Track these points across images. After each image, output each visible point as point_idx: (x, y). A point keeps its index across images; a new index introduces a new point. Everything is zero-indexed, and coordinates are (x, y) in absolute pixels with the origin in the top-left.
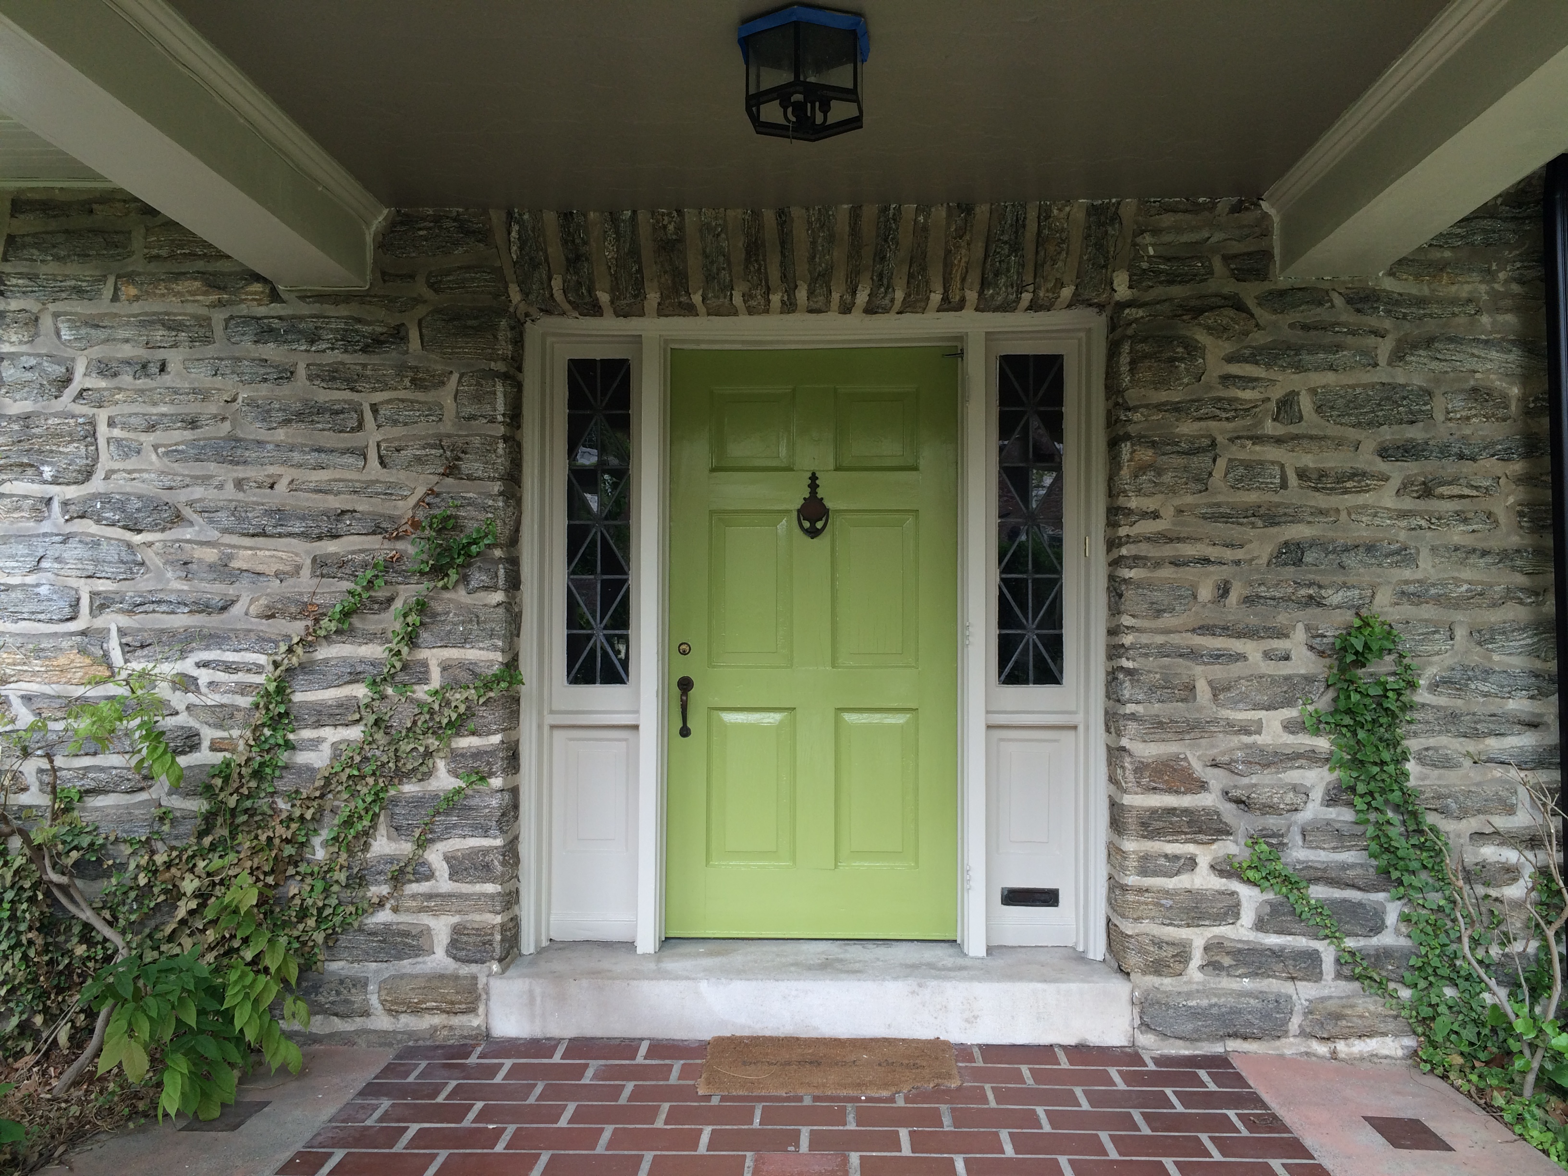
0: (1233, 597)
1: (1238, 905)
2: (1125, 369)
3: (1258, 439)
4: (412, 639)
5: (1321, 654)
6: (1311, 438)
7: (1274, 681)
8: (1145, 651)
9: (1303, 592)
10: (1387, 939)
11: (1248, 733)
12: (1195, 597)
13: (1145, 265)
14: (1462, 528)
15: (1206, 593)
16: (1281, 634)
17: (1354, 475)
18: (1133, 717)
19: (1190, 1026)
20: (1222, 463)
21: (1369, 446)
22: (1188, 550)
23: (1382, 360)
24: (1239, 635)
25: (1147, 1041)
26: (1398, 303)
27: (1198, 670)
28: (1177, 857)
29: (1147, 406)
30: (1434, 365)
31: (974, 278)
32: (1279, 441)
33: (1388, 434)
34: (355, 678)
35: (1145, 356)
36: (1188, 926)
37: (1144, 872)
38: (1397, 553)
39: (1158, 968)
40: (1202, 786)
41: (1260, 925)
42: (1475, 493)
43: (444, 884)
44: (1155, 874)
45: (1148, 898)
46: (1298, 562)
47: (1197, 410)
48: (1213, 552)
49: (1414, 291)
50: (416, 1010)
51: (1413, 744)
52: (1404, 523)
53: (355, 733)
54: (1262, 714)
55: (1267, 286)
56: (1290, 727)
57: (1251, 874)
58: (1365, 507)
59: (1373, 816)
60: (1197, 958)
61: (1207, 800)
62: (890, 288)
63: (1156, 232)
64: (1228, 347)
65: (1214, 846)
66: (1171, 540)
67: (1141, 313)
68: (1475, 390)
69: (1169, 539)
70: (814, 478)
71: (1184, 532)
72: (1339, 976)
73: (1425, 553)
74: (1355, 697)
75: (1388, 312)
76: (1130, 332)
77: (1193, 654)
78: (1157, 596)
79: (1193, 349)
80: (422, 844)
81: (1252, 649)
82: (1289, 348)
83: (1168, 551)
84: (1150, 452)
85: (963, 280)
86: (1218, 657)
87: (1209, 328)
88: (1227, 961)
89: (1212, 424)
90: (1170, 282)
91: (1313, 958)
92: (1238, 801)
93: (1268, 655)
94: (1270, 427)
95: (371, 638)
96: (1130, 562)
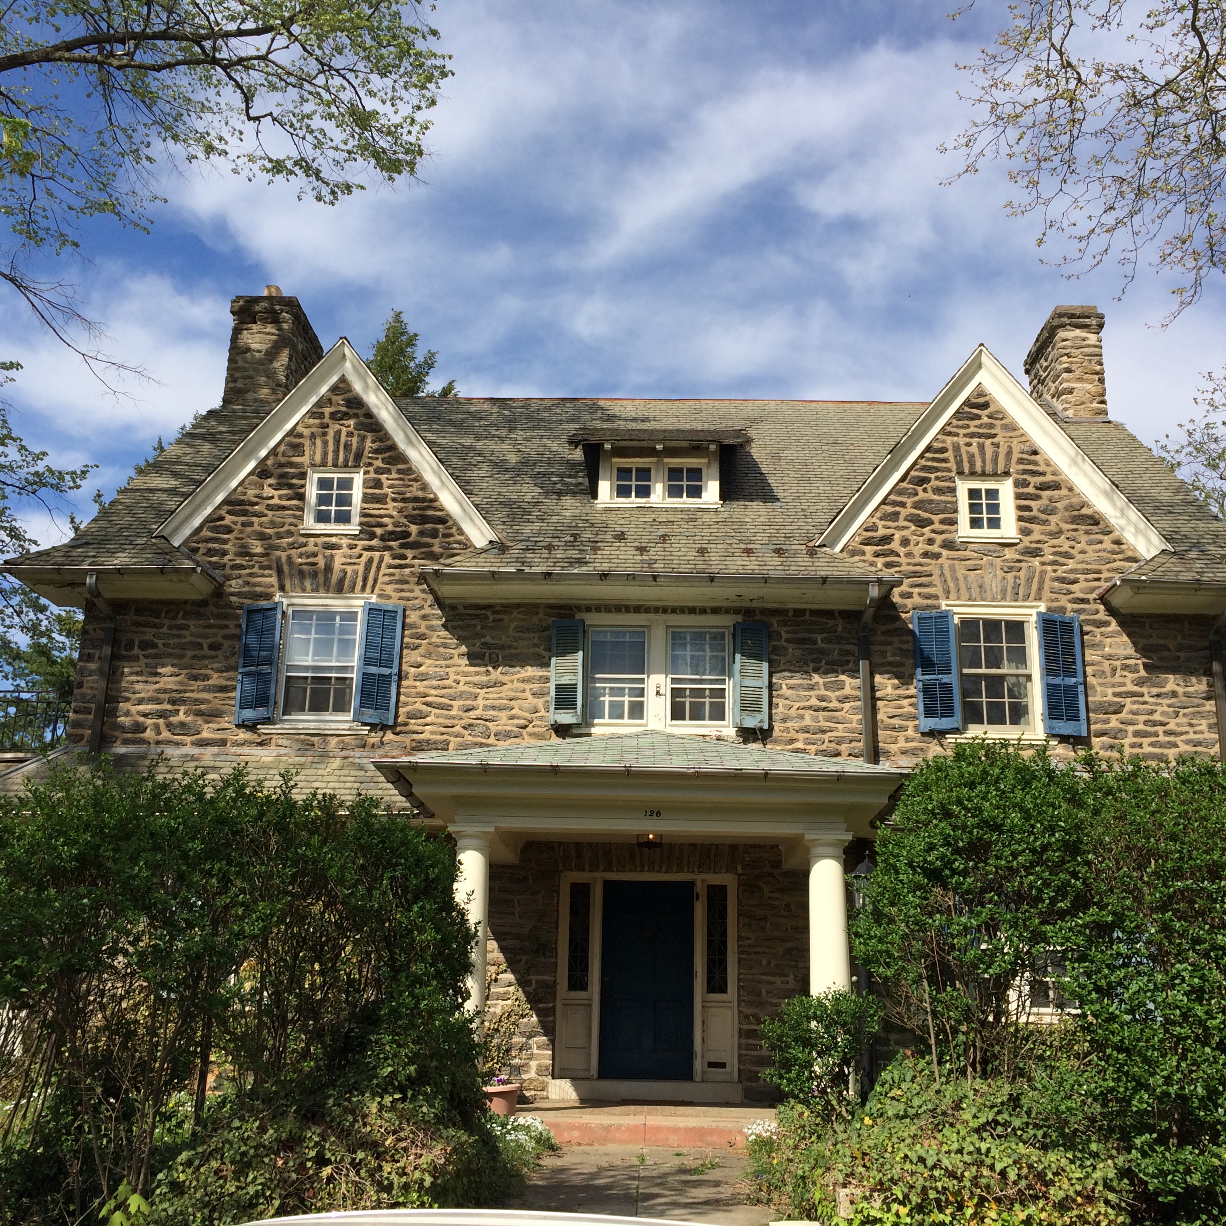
0: (772, 964)
2: (742, 894)
3: (779, 916)
5: (798, 982)
6: (795, 916)
7: (784, 990)
8: (747, 980)
9: (792, 963)
11: (777, 1006)
12: (761, 964)
13: (746, 863)
15: (764, 962)
16: (786, 976)
18: (744, 1001)
19: (759, 1097)
20: (769, 923)
22: (760, 949)
24: (774, 976)
25: (746, 1101)
27: (762, 986)
28: (756, 1045)
29: (747, 905)
31: (696, 866)
32: (786, 917)
35: (746, 891)
36: (760, 1066)
37: (748, 1050)
39: (750, 1080)
43: (534, 1051)
44: (752, 1050)
45: (749, 1058)
46: (791, 954)
47: (762, 907)
48: (766, 950)
50: (527, 1090)
53: (508, 1002)
54: (781, 1000)
55: (781, 870)
63: (749, 853)
64: (770, 888)
66: (754, 946)
67: (745, 877)
71: (758, 944)
76: (743, 883)
77: (759, 982)
78: (752, 963)
79: (760, 889)
80: (528, 1038)
81: (778, 980)
82: (788, 889)
83: (753, 950)
84: (748, 919)
85: (693, 867)
86: (768, 982)
87: (764, 883)
89: (766, 911)
90: (753, 869)
93: (782, 982)
94: (782, 913)
96: (744, 953)
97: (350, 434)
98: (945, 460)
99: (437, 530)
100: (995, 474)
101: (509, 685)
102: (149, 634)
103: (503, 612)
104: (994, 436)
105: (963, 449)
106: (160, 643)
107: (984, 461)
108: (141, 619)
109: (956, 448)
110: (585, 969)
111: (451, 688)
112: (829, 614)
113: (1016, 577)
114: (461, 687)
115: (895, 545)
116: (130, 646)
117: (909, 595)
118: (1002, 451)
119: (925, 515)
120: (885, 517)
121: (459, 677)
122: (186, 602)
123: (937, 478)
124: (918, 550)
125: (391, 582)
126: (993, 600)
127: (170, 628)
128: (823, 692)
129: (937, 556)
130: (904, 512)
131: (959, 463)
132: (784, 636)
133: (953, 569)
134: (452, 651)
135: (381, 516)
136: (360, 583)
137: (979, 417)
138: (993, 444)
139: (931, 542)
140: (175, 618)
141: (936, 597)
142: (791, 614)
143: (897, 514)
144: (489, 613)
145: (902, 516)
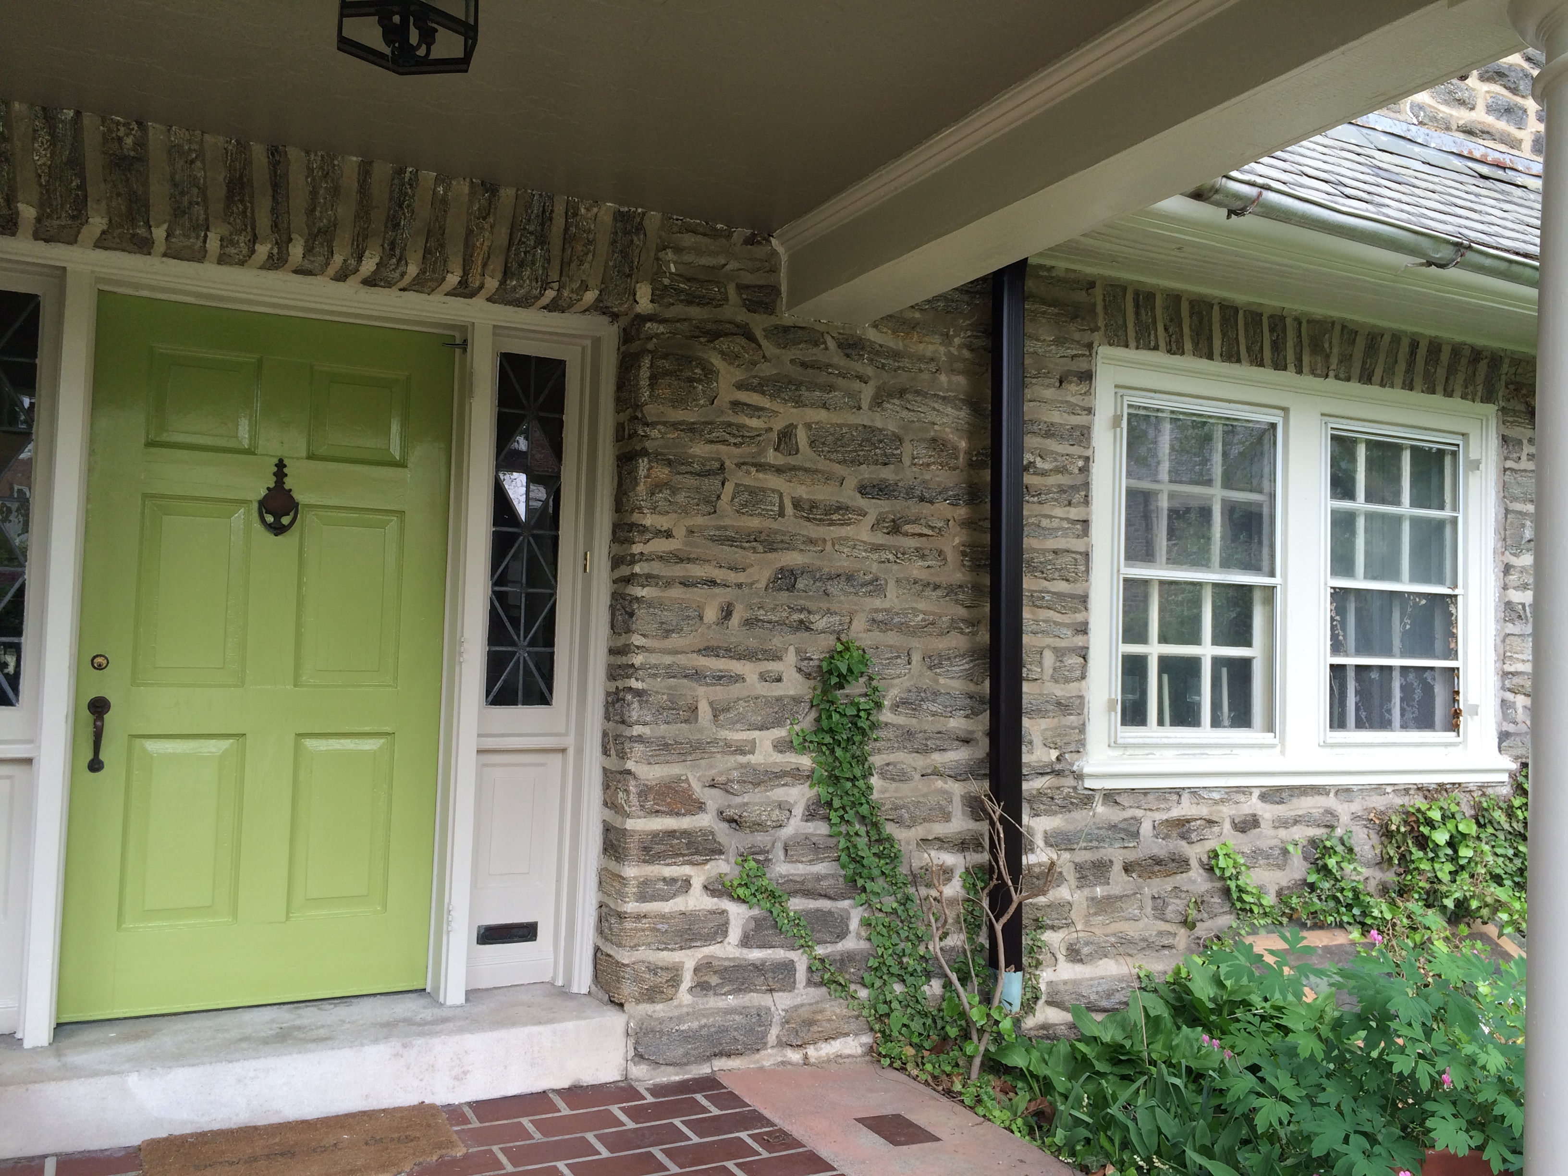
0: (735, 620)
1: (727, 923)
2: (644, 382)
3: (761, 467)
5: (808, 676)
6: (806, 470)
7: (769, 702)
8: (653, 672)
9: (796, 616)
10: (851, 944)
11: (743, 753)
12: (701, 618)
13: (666, 281)
14: (921, 563)
15: (711, 614)
16: (776, 657)
17: (841, 508)
18: (640, 739)
19: (681, 1051)
20: (729, 487)
21: (851, 483)
22: (697, 571)
23: (865, 405)
24: (740, 657)
25: (640, 1072)
26: (878, 353)
27: (701, 691)
28: (674, 880)
29: (664, 424)
30: (904, 413)
31: (496, 265)
32: (779, 470)
33: (867, 473)
35: (666, 373)
36: (681, 948)
37: (642, 897)
38: (871, 583)
39: (652, 995)
40: (700, 807)
41: (746, 942)
42: (930, 533)
44: (653, 899)
45: (645, 924)
46: (792, 588)
47: (710, 432)
48: (719, 575)
49: (891, 344)
51: (876, 760)
52: (875, 556)
54: (756, 734)
55: (773, 320)
56: (781, 746)
57: (741, 891)
58: (846, 539)
59: (843, 828)
60: (688, 980)
61: (705, 821)
62: (402, 259)
63: (678, 250)
64: (739, 375)
65: (707, 867)
66: (681, 560)
67: (661, 329)
68: (934, 440)
69: (679, 559)
70: (281, 465)
71: (695, 552)
72: (810, 983)
73: (891, 584)
74: (836, 717)
75: (871, 360)
76: (650, 346)
77: (697, 675)
78: (667, 615)
79: (709, 373)
81: (748, 670)
82: (790, 382)
83: (678, 571)
84: (666, 471)
85: (485, 265)
86: (720, 678)
87: (722, 353)
88: (714, 980)
89: (722, 448)
90: (690, 303)
91: (788, 967)
92: (731, 821)
93: (763, 677)
94: (771, 457)
96: (642, 580)
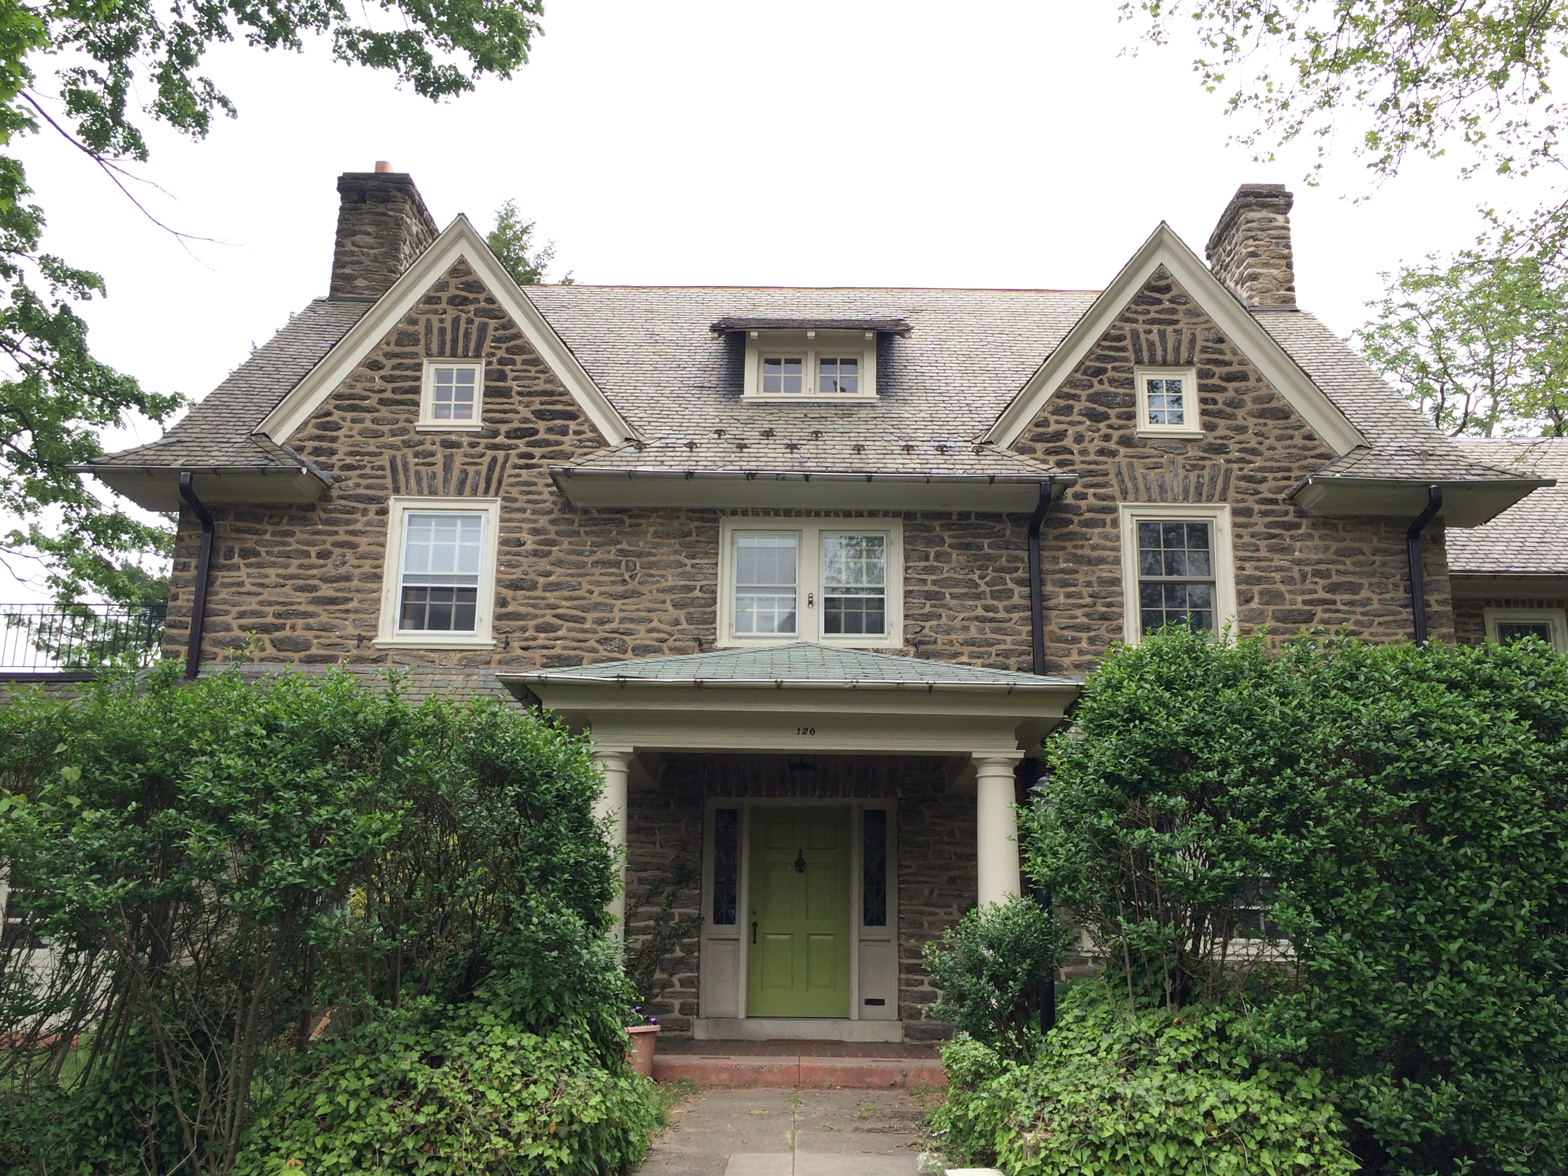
2: (903, 819)
3: (942, 843)
4: (670, 906)
6: (959, 843)
7: (947, 921)
8: (909, 912)
9: (956, 893)
12: (923, 894)
13: (906, 787)
15: (926, 893)
16: (950, 906)
18: (904, 934)
19: (921, 1036)
20: (931, 851)
22: (921, 879)
24: (936, 907)
25: (907, 1040)
27: (924, 918)
28: (917, 980)
29: (909, 832)
31: (853, 788)
32: (948, 844)
34: (650, 918)
35: (908, 816)
36: (921, 1003)
37: (909, 985)
39: (911, 1017)
40: (925, 957)
43: (678, 989)
44: (912, 986)
45: (910, 994)
46: (955, 883)
47: (923, 833)
48: (928, 880)
50: (670, 1030)
53: (649, 937)
55: (944, 794)
60: (924, 1014)
62: (826, 790)
63: (910, 776)
64: (932, 813)
65: (930, 977)
67: (906, 802)
69: (915, 875)
70: (800, 852)
71: (919, 873)
76: (903, 807)
77: (922, 913)
78: (913, 893)
79: (921, 814)
80: (671, 975)
81: (941, 911)
83: (915, 879)
84: (910, 847)
85: (849, 788)
86: (929, 914)
87: (926, 807)
88: (934, 1015)
89: (928, 838)
90: (915, 792)
93: (945, 913)
94: (946, 839)
95: (656, 905)
96: (904, 882)
97: (470, 321)
98: (1123, 349)
99: (567, 427)
100: (1177, 364)
101: (648, 596)
102: (250, 541)
103: (641, 516)
104: (1177, 322)
105: (1143, 336)
106: (262, 550)
107: (1165, 350)
108: (239, 524)
109: (1135, 335)
110: (733, 901)
111: (584, 598)
112: (997, 517)
113: (1199, 476)
114: (596, 598)
115: (1068, 442)
116: (229, 555)
117: (1084, 497)
118: (1185, 338)
119: (1101, 409)
120: (1057, 411)
121: (593, 588)
122: (290, 506)
123: (1114, 369)
124: (1092, 448)
125: (518, 484)
126: (1175, 500)
127: (274, 534)
128: (990, 602)
129: (1113, 454)
130: (1078, 406)
131: (1138, 351)
132: (948, 541)
133: (1131, 466)
134: (585, 559)
135: (505, 412)
136: (482, 486)
137: (1159, 302)
138: (1175, 331)
139: (1107, 438)
140: (278, 524)
141: (1113, 498)
142: (955, 517)
143: (1070, 408)
144: (625, 518)
145: (1075, 410)
